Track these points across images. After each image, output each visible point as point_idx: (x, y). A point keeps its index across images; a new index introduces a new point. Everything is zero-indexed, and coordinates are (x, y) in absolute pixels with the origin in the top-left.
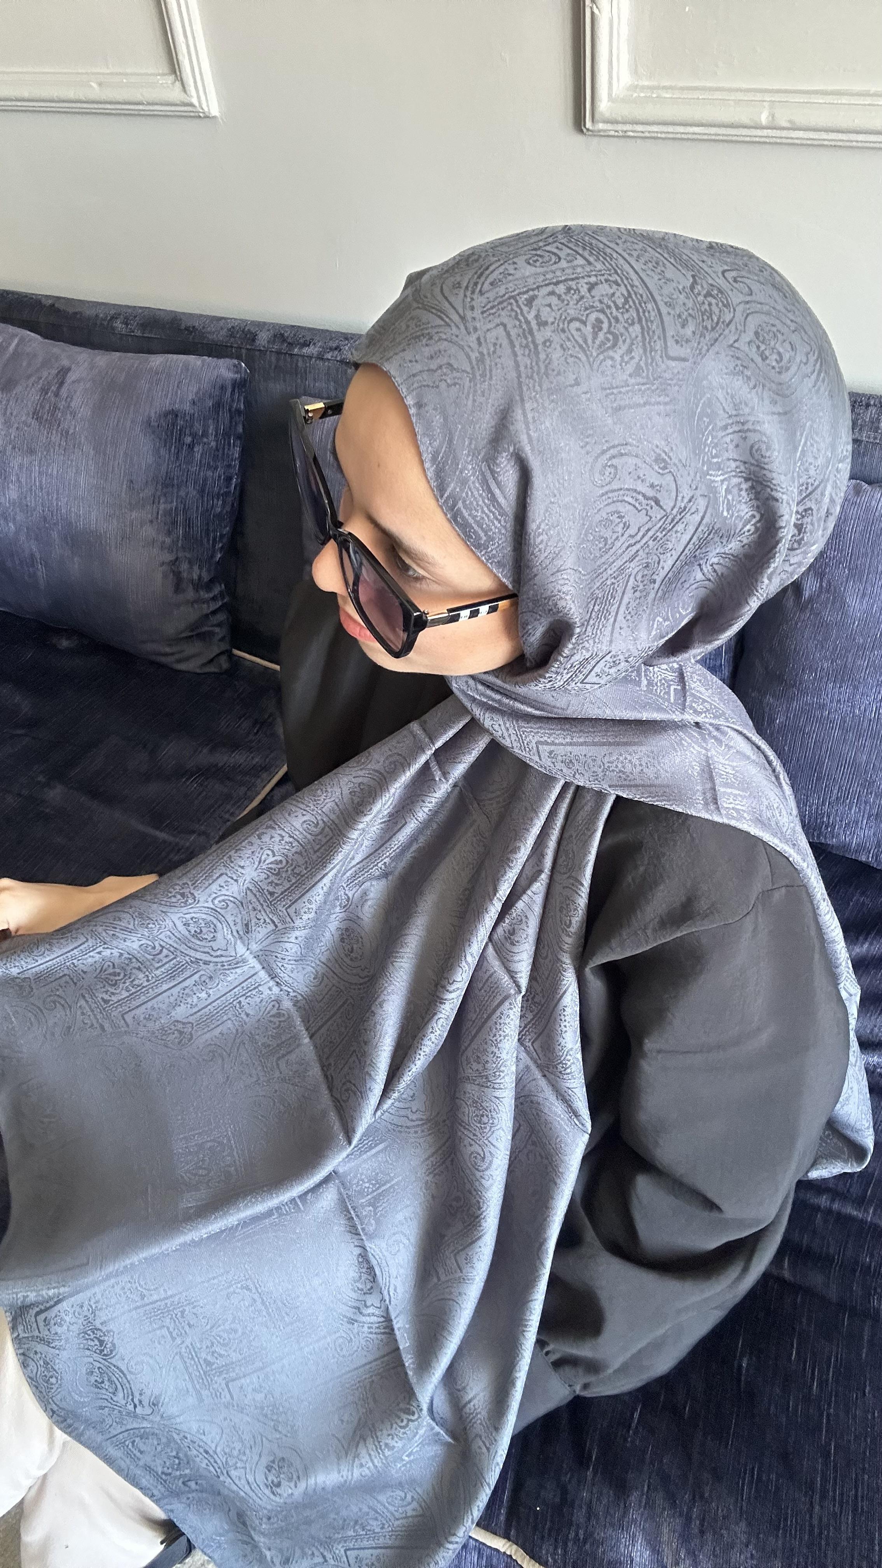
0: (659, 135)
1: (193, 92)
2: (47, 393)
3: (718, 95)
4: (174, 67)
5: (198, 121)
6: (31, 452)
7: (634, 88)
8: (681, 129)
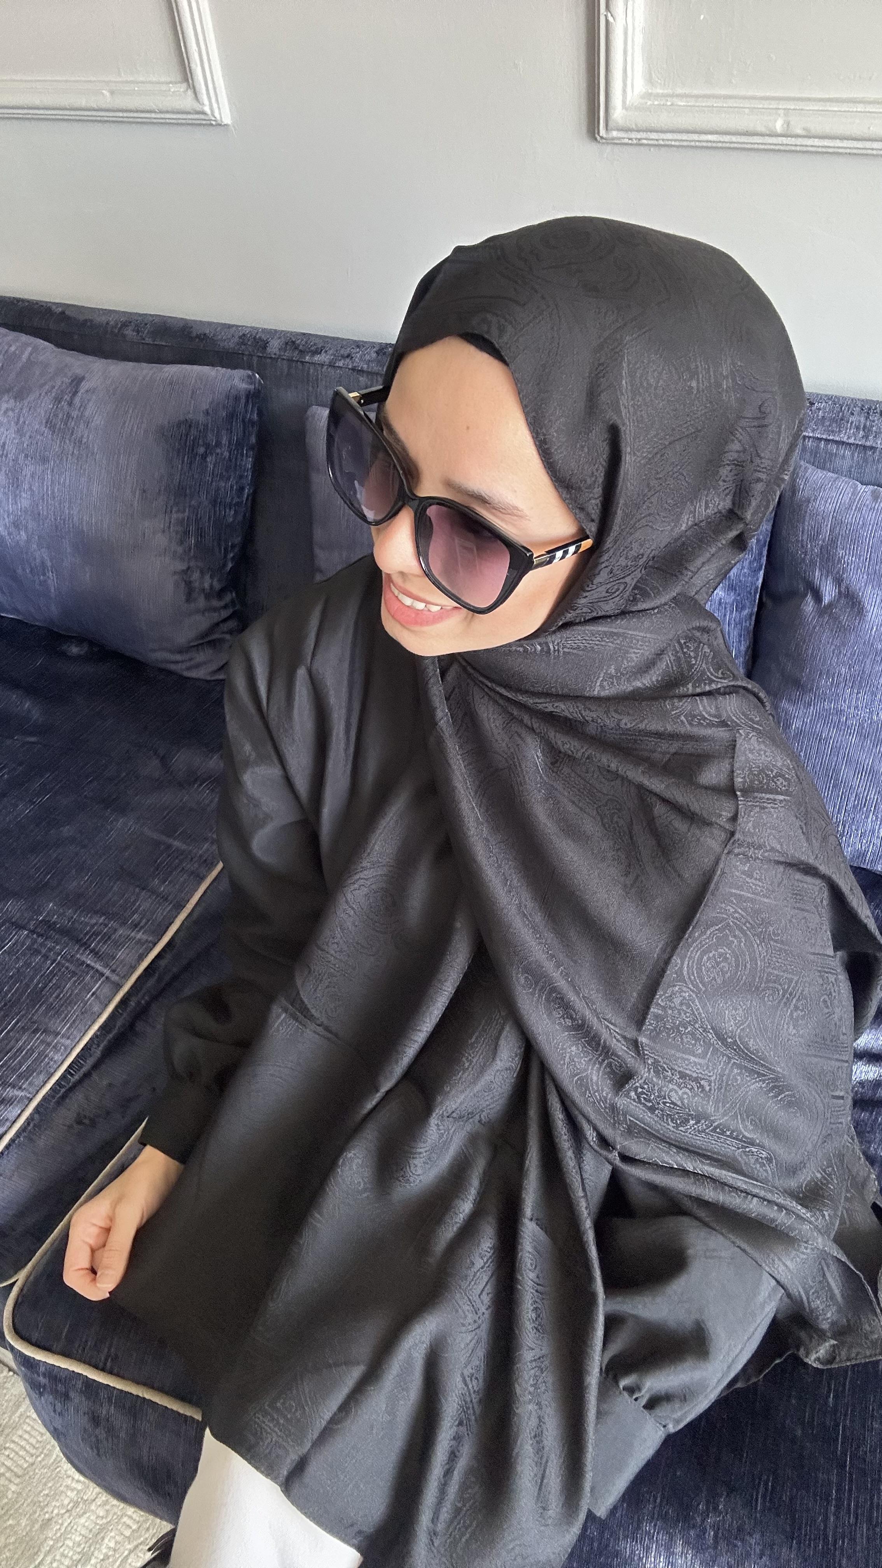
0: (673, 143)
1: (206, 102)
2: (60, 402)
3: (731, 103)
4: (186, 75)
5: (211, 128)
6: (44, 460)
7: (648, 96)
8: (695, 137)
